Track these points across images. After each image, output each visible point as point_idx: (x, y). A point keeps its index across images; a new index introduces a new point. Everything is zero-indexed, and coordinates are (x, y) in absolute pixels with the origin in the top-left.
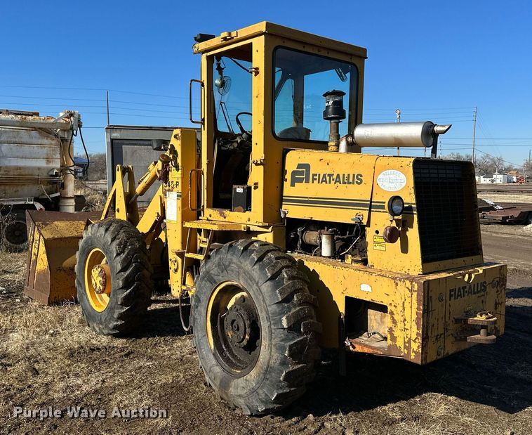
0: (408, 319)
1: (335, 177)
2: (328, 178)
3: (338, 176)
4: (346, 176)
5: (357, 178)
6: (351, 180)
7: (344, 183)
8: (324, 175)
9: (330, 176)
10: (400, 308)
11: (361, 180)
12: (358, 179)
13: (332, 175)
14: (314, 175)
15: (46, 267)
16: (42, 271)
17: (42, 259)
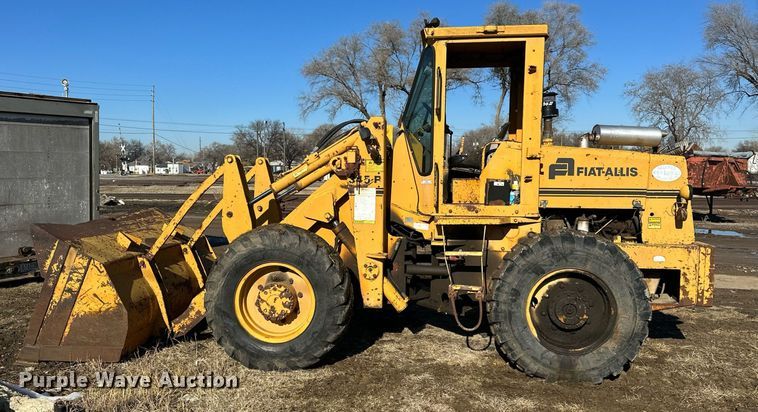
0: (702, 276)
1: (605, 170)
2: (597, 172)
3: (609, 169)
4: (619, 169)
5: (631, 170)
6: (625, 172)
7: (616, 175)
8: (592, 169)
9: (599, 169)
10: (692, 269)
11: (636, 174)
12: (634, 172)
13: (602, 169)
14: (579, 169)
15: (113, 305)
16: (97, 313)
17: (95, 295)
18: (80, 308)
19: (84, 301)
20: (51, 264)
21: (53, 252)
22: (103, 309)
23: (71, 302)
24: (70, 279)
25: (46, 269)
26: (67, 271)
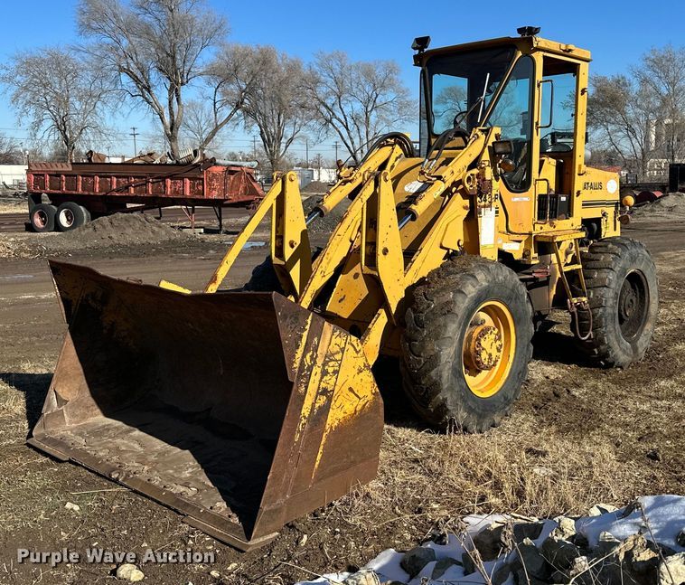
15: (370, 397)
16: (352, 416)
17: (351, 389)
18: (334, 417)
19: (338, 404)
20: (304, 356)
21: (305, 334)
22: (359, 408)
23: (325, 410)
24: (325, 373)
25: (296, 365)
26: (320, 362)
